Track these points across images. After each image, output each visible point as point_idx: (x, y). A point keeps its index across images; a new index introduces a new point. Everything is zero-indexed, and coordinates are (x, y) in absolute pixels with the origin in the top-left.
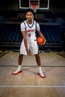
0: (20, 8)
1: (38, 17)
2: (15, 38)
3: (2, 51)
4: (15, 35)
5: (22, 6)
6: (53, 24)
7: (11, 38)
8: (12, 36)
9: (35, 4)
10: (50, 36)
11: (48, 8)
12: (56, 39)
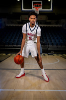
0: (23, 9)
1: (41, 19)
2: (18, 41)
3: (5, 54)
4: (18, 38)
6: (56, 26)
7: (14, 41)
8: (15, 38)
10: (54, 39)
11: (51, 9)
12: (59, 41)
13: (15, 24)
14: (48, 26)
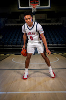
1: (41, 17)
2: (17, 40)
3: (3, 55)
4: (17, 37)
5: (21, 6)
6: (56, 24)
7: (13, 40)
8: (14, 38)
9: (34, 2)
10: (54, 37)
11: (49, 6)
12: (59, 40)
13: (14, 23)
14: (48, 24)
